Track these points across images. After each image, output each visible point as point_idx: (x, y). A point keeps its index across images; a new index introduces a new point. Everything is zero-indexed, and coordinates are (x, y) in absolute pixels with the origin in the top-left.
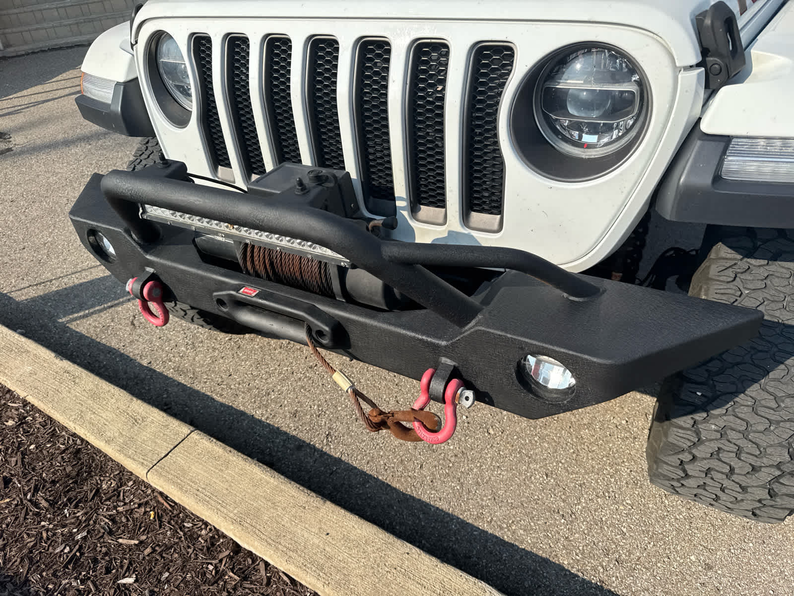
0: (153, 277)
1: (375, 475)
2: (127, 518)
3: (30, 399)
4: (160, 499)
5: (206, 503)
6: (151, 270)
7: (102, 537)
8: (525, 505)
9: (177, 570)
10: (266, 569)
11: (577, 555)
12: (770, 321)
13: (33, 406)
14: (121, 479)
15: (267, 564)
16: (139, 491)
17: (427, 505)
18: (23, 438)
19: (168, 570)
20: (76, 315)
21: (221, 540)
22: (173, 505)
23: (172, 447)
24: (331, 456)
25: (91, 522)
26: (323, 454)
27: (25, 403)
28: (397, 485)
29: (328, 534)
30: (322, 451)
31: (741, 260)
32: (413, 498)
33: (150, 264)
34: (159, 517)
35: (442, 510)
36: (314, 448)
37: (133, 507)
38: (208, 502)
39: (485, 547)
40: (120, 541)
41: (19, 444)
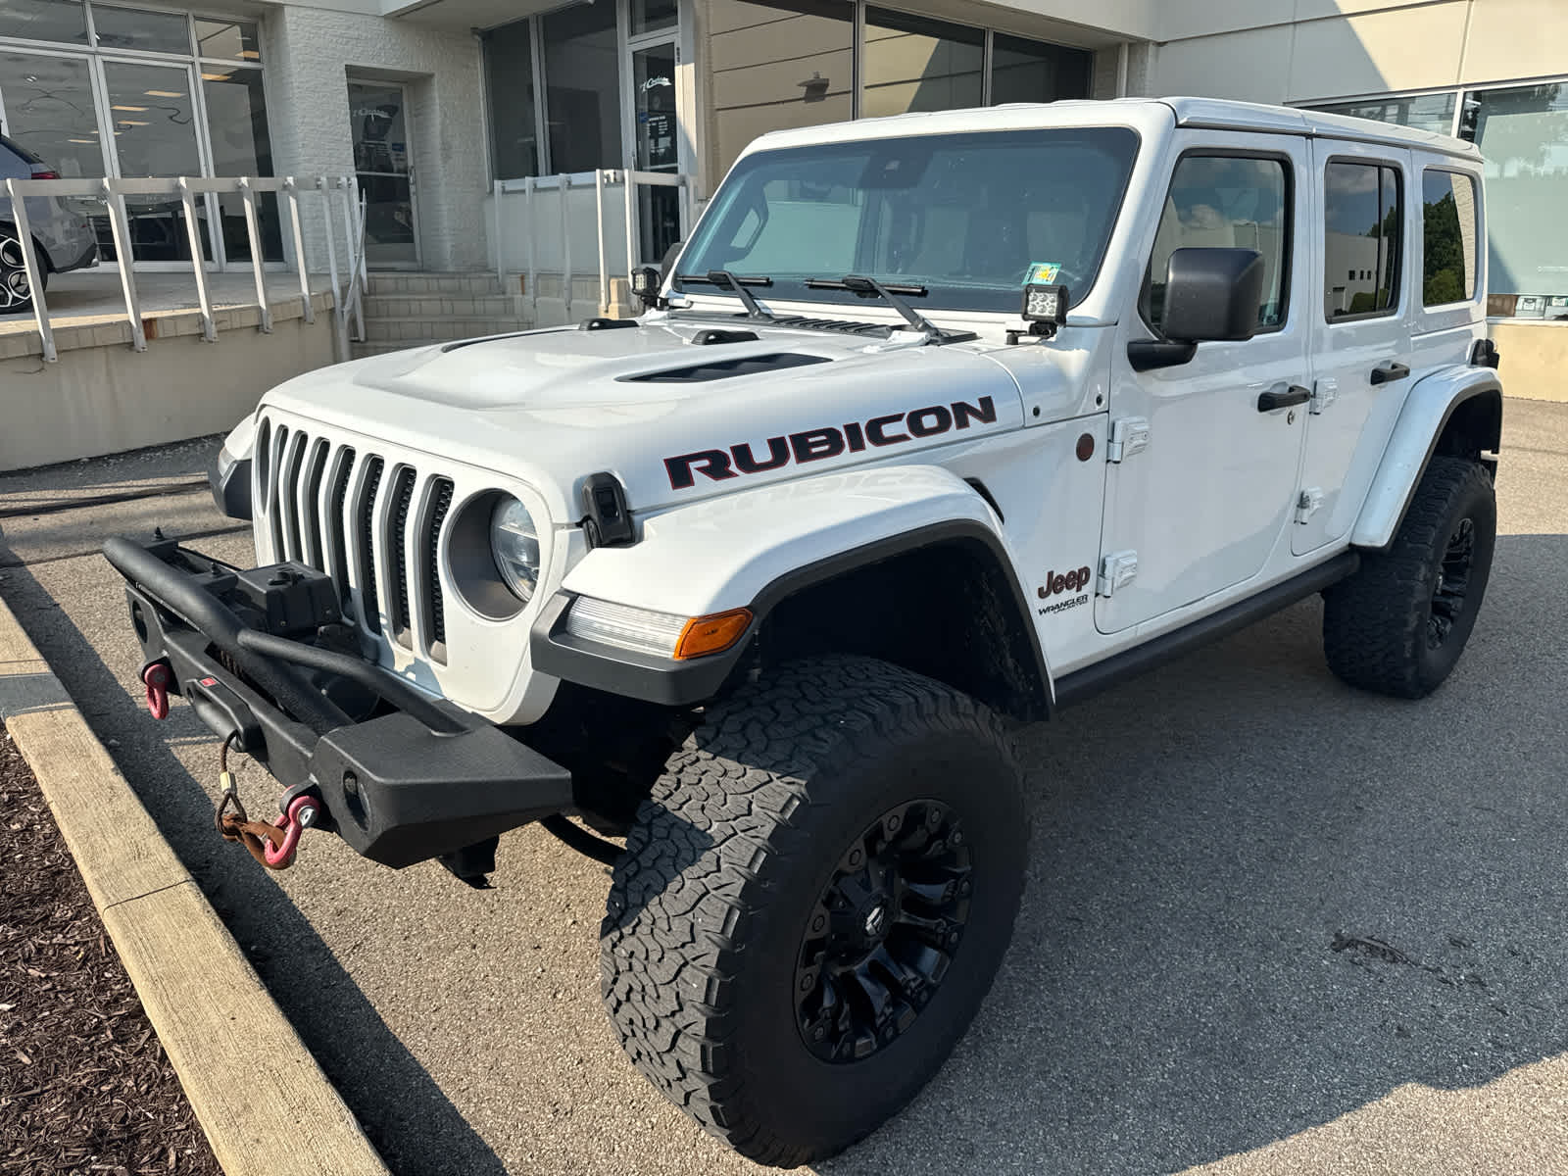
0: (164, 661)
1: (373, 1001)
2: (55, 952)
3: (54, 808)
4: (102, 943)
5: (138, 953)
6: (165, 653)
7: (15, 962)
8: (522, 1085)
9: (59, 1013)
10: (148, 1039)
11: (531, 1157)
12: (682, 820)
13: (51, 814)
14: (80, 912)
15: (153, 1034)
16: (88, 929)
17: (404, 1051)
18: (17, 845)
19: (50, 1011)
20: (189, 739)
21: (128, 999)
22: (110, 951)
23: (152, 890)
24: (340, 968)
25: (17, 945)
26: (335, 963)
27: (46, 810)
28: (388, 1021)
29: (233, 1019)
30: (336, 960)
31: (713, 758)
32: (395, 1039)
33: (165, 646)
34: (85, 959)
35: (417, 1063)
36: (328, 953)
37: (68, 942)
38: (141, 953)
39: (431, 1115)
40: (30, 971)
41: (8, 850)
